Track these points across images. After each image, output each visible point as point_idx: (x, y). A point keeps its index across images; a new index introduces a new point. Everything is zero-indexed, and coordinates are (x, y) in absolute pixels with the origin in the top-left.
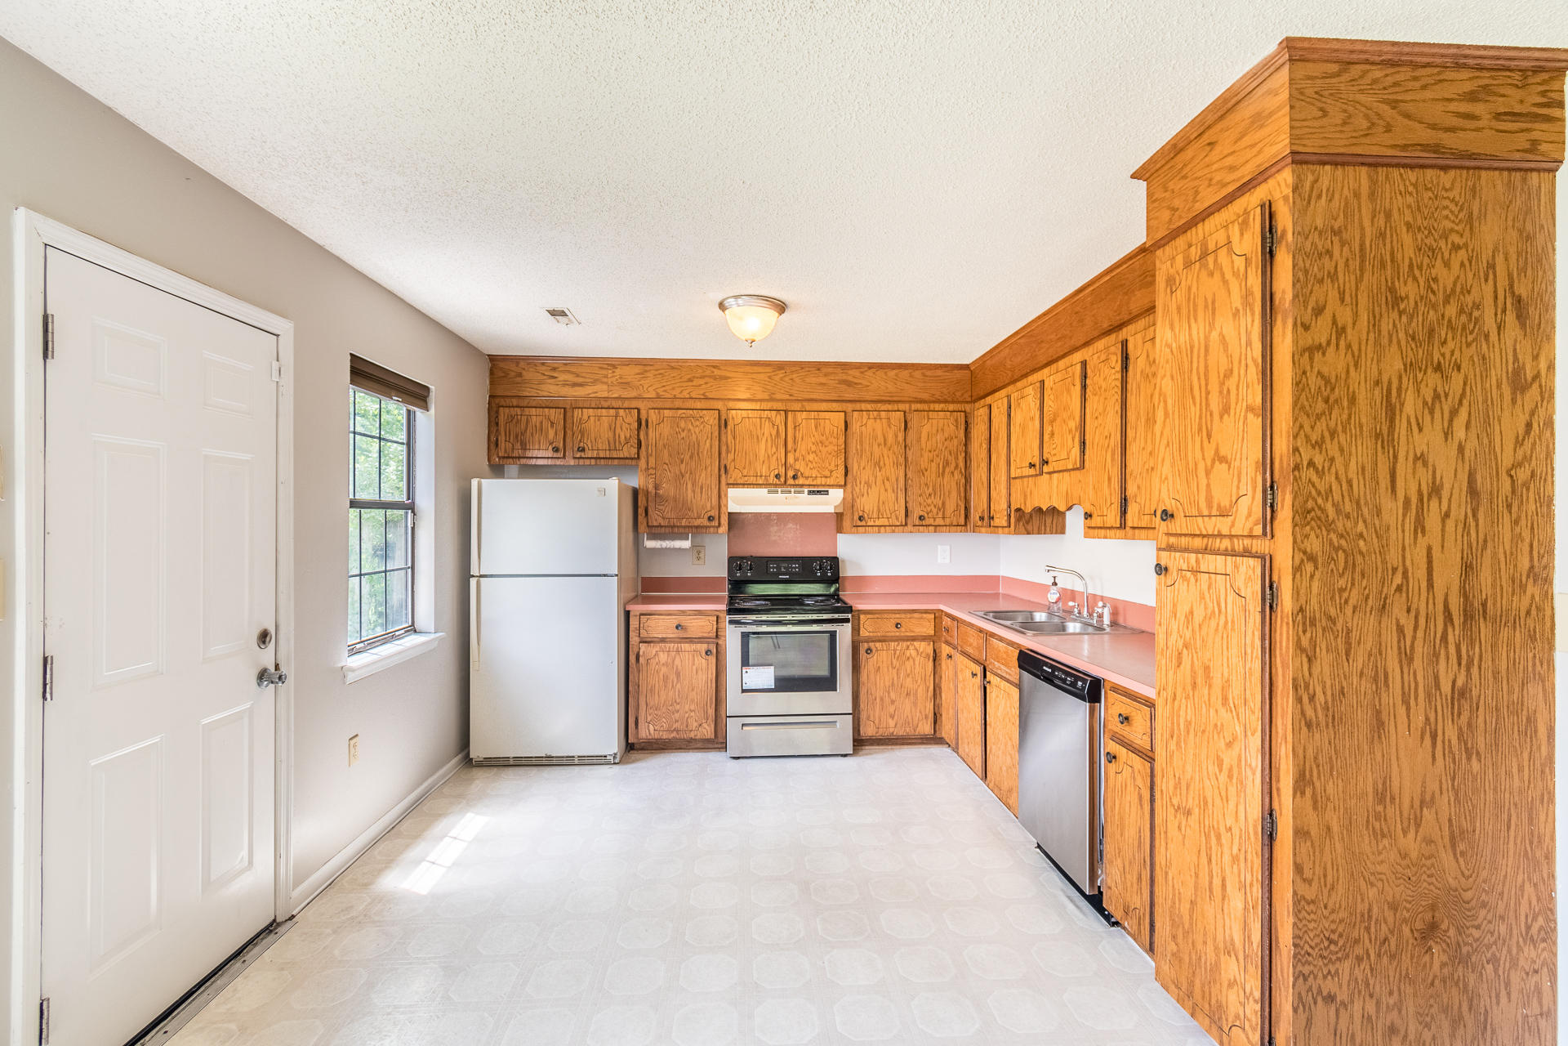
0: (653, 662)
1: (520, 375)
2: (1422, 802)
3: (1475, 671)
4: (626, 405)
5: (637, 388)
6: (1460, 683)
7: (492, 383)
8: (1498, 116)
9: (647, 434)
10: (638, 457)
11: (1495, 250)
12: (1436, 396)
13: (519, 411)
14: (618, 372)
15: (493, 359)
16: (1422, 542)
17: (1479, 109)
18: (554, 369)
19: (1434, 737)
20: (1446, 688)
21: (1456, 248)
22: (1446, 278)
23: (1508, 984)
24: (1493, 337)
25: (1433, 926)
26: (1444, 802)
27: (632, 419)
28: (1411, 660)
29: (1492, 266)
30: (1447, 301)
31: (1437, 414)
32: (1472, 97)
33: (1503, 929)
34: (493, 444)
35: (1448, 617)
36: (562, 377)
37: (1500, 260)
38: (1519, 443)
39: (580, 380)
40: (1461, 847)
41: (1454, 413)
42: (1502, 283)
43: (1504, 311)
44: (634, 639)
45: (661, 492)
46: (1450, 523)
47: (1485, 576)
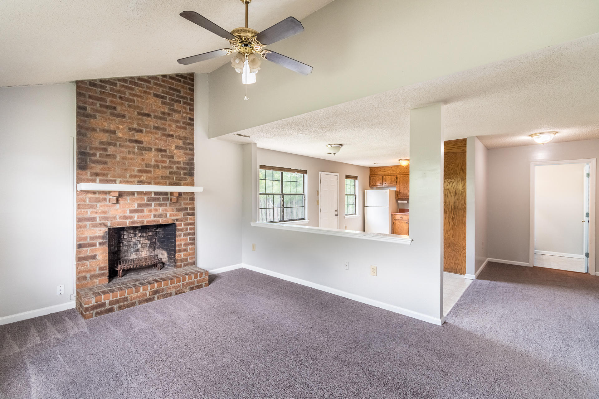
0: (396, 224)
1: (375, 170)
2: (448, 231)
3: (456, 215)
4: (394, 175)
5: (396, 171)
6: (453, 217)
7: (370, 172)
8: (458, 147)
9: (398, 180)
10: (396, 185)
11: (459, 163)
12: (450, 182)
13: (374, 177)
14: (392, 168)
15: (370, 168)
16: (448, 199)
17: (455, 146)
18: (381, 169)
19: (450, 223)
20: (451, 217)
21: (453, 163)
22: (451, 167)
23: (461, 255)
24: (459, 174)
25: (449, 246)
26: (451, 231)
27: (395, 177)
28: (446, 214)
29: (458, 165)
30: (452, 170)
31: (450, 184)
32: (454, 145)
33: (460, 248)
34: (370, 183)
35: (452, 208)
36: (382, 170)
37: (460, 164)
38: (463, 187)
39: (385, 170)
40: (454, 237)
41: (453, 184)
42: (460, 167)
43: (460, 170)
44: (393, 220)
45: (400, 191)
46: (452, 197)
47: (457, 204)
